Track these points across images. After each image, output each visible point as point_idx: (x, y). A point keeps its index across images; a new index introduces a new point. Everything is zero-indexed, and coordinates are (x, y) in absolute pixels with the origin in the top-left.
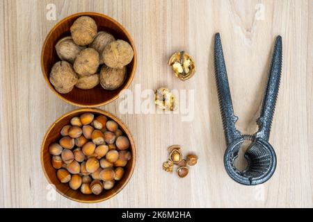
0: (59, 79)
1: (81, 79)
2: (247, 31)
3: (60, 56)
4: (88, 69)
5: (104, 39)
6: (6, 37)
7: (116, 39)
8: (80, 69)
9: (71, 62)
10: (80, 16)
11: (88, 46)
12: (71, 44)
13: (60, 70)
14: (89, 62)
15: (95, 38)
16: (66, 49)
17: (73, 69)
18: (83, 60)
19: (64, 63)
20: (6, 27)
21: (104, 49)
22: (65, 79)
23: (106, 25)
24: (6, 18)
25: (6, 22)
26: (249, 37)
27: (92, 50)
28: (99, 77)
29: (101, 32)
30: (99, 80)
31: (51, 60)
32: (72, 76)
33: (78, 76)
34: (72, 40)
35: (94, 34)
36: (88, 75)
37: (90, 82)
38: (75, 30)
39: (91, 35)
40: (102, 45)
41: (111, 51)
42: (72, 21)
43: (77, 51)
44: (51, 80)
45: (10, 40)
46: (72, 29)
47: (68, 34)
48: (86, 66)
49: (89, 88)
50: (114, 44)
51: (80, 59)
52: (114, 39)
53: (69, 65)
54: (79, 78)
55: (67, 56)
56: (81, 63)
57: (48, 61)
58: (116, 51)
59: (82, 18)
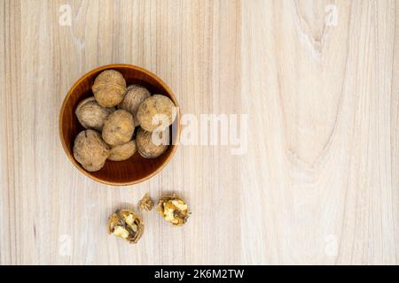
0: (86, 155)
1: (113, 150)
2: (317, 40)
3: (83, 124)
4: (121, 137)
5: (136, 95)
6: (7, 43)
7: (152, 95)
8: (111, 138)
9: (99, 131)
10: (103, 71)
11: (116, 108)
12: (96, 106)
13: (85, 143)
14: (120, 128)
15: (124, 96)
16: (89, 115)
17: (102, 139)
18: (113, 128)
19: (90, 133)
20: (7, 29)
21: (137, 110)
22: (93, 154)
23: (136, 77)
24: (7, 18)
25: (7, 24)
26: (319, 49)
27: (123, 112)
28: (136, 144)
29: (132, 87)
30: (137, 148)
31: (72, 131)
32: (102, 149)
33: (110, 147)
34: (95, 102)
35: (123, 92)
36: (122, 144)
37: (125, 152)
38: (98, 89)
39: (119, 93)
40: (134, 104)
41: (148, 112)
42: (92, 78)
43: (104, 116)
44: (75, 157)
45: (12, 47)
46: (94, 88)
47: (90, 94)
48: (118, 135)
49: (124, 159)
50: (150, 102)
51: (110, 126)
52: (149, 94)
53: (96, 134)
54: (110, 148)
55: (92, 123)
56: (112, 131)
57: (69, 130)
58: (154, 110)
59: (106, 73)
